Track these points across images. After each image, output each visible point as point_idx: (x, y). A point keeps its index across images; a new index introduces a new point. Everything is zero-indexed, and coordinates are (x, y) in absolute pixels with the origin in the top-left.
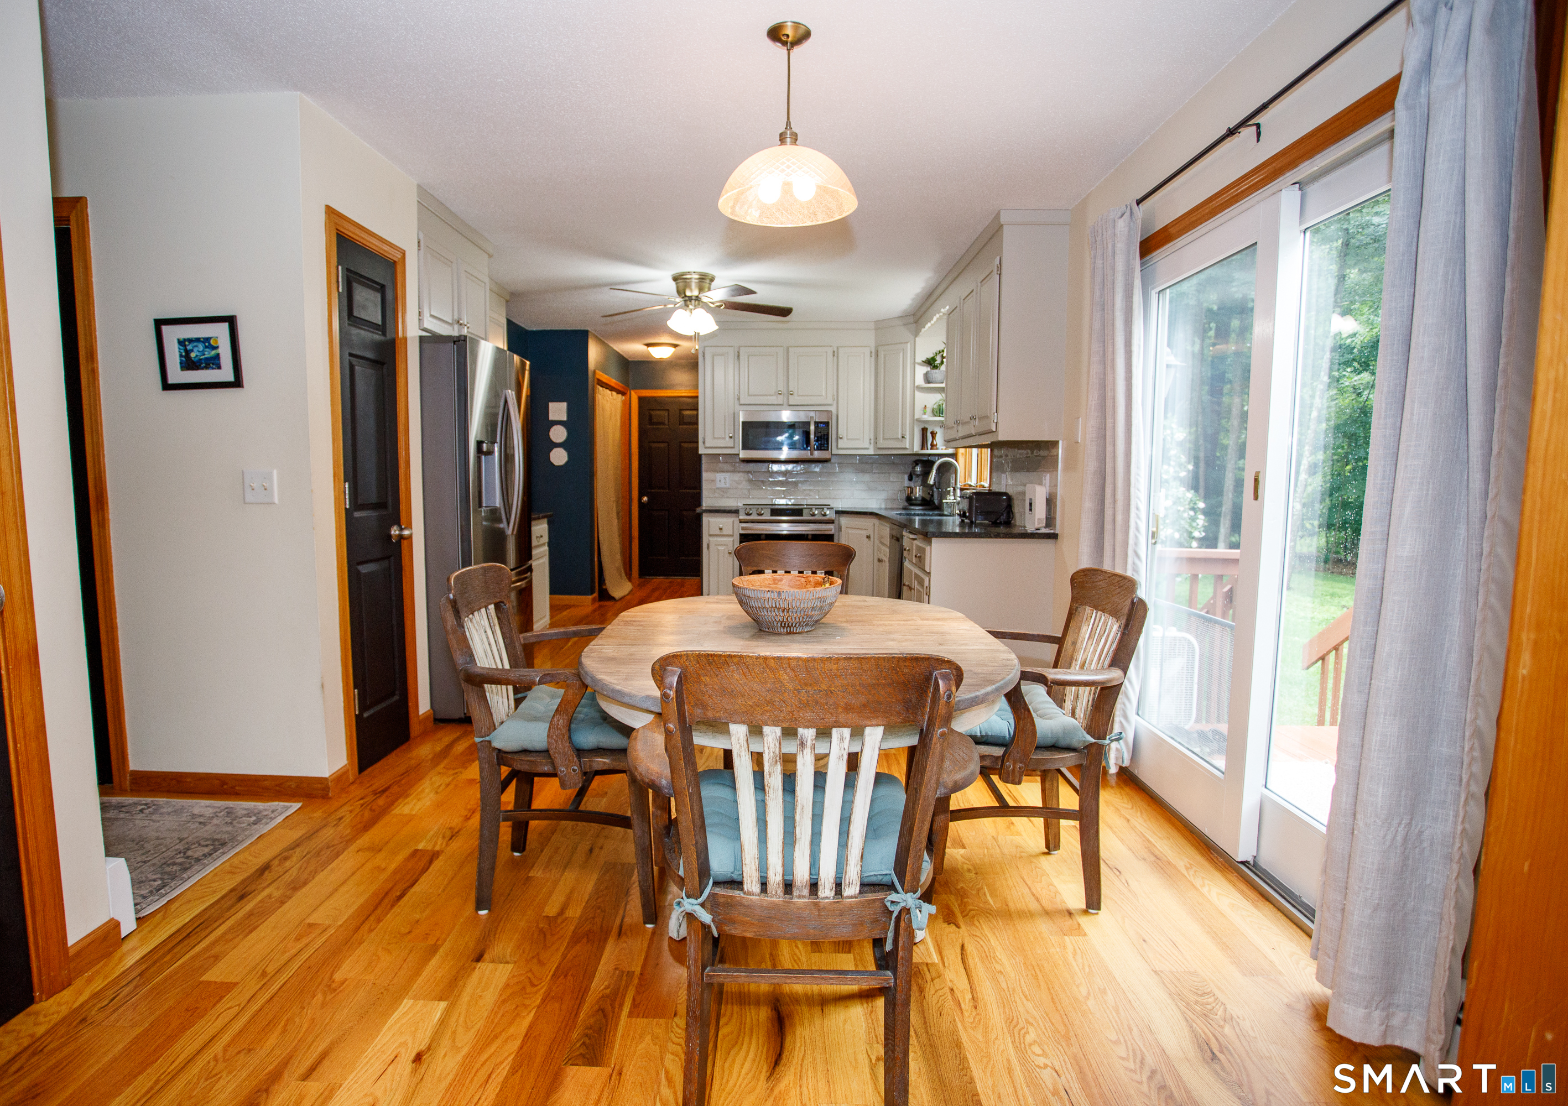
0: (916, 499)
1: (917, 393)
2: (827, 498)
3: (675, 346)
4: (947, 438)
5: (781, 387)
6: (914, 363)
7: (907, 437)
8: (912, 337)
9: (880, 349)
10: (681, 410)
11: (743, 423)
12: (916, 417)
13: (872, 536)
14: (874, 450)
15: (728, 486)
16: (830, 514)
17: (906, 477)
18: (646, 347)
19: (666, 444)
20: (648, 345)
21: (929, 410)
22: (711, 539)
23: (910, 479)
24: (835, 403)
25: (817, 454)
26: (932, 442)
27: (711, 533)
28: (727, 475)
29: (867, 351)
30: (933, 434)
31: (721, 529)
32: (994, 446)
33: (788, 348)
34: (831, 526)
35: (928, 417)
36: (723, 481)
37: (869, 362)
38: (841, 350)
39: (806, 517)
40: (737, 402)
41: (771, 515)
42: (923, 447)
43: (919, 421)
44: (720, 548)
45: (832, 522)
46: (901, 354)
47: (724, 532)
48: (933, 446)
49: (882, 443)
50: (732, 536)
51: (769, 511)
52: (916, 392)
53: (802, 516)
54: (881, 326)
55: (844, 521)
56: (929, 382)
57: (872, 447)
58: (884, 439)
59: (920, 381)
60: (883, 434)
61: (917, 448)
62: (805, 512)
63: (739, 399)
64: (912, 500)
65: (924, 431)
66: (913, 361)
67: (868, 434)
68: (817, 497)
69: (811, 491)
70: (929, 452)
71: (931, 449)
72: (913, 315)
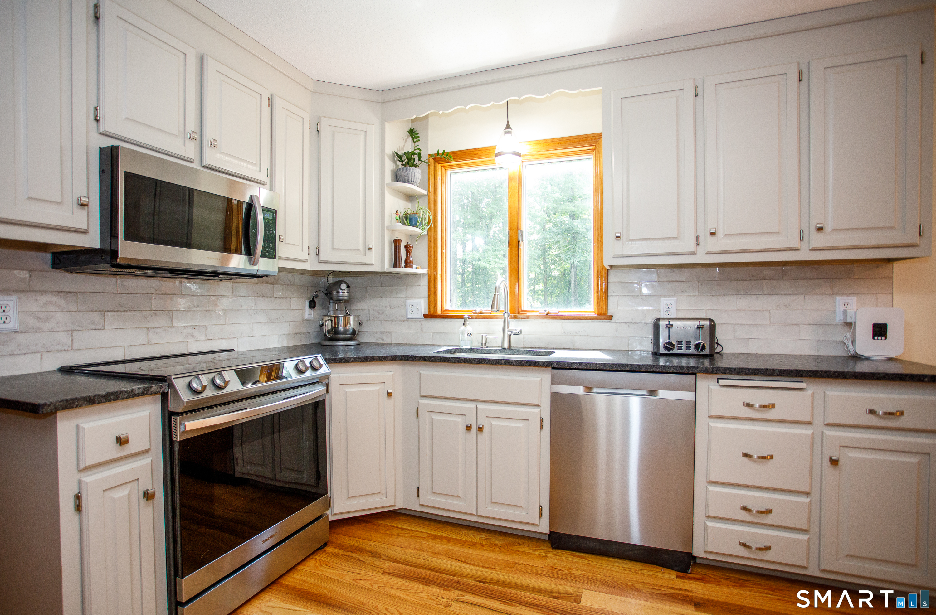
1: (386, 193)
5: (193, 126)
6: (382, 153)
7: (373, 248)
9: (324, 122)
12: (385, 225)
13: (392, 392)
24: (269, 182)
26: (407, 258)
29: (306, 118)
30: (408, 248)
31: (120, 442)
35: (401, 225)
37: (307, 138)
38: (276, 100)
42: (396, 264)
43: (390, 230)
44: (118, 493)
46: (362, 137)
47: (130, 448)
49: (327, 255)
50: (149, 451)
52: (384, 191)
54: (324, 90)
57: (310, 259)
58: (333, 249)
59: (388, 178)
61: (387, 265)
65: (397, 243)
66: (379, 151)
67: (307, 239)
68: (203, 337)
69: (194, 327)
70: (402, 270)
71: (406, 267)
72: (383, 91)
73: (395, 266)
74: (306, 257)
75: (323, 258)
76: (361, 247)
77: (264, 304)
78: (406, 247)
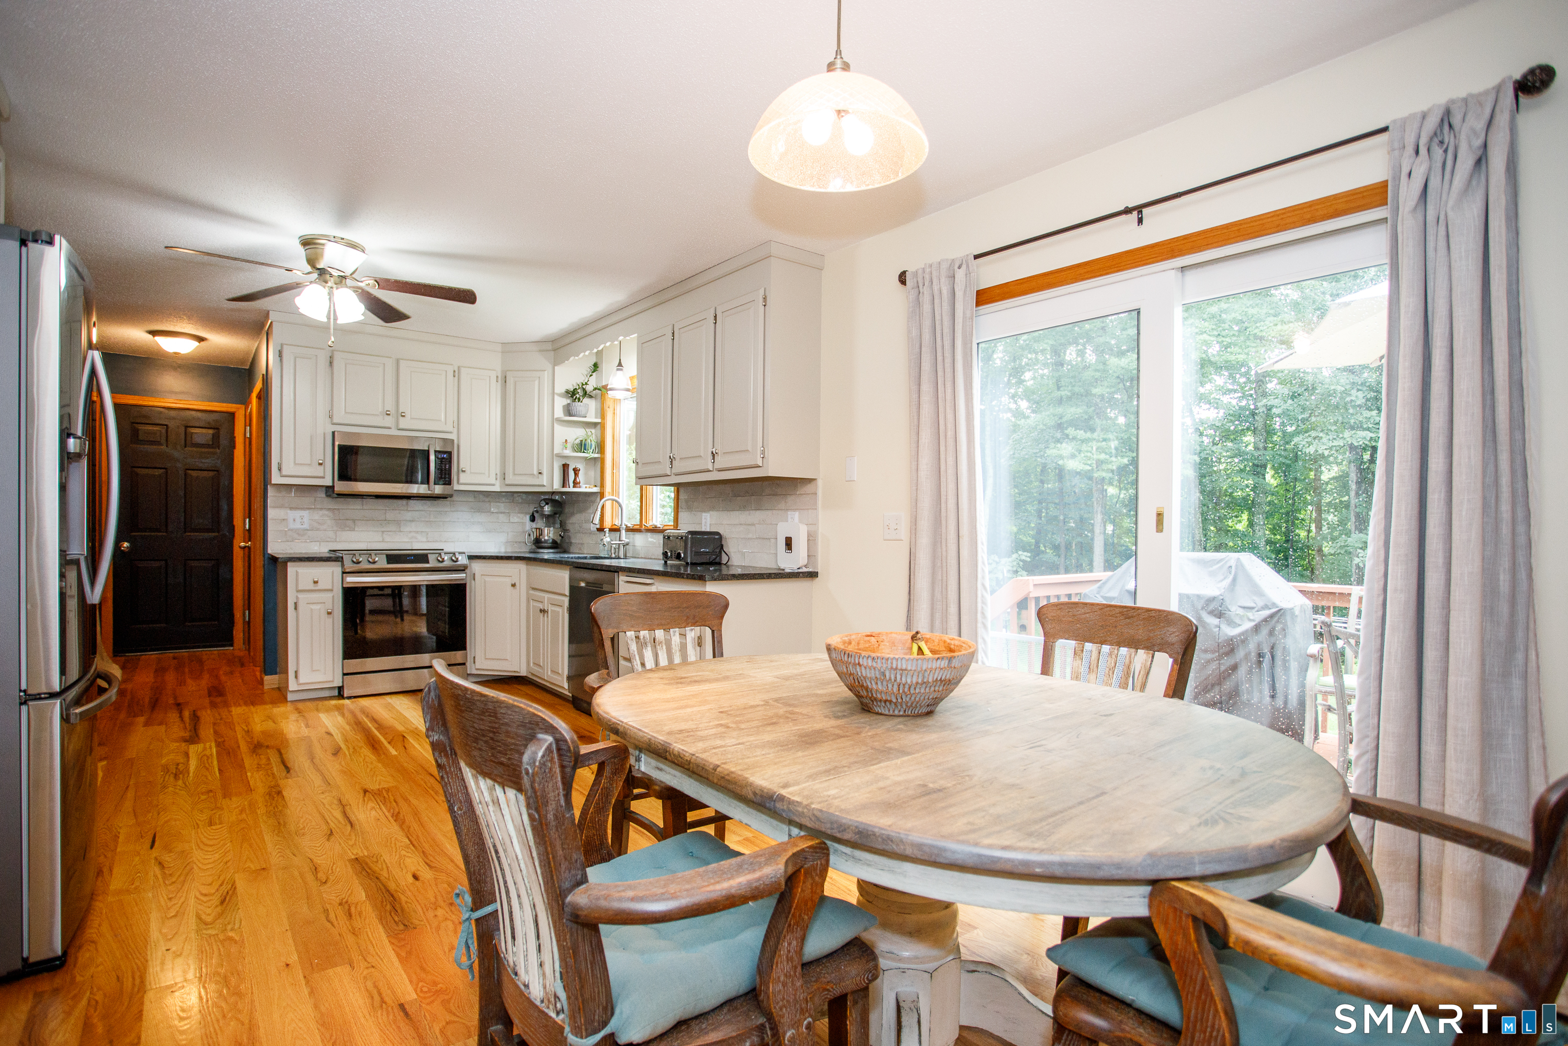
0: (546, 541)
1: (557, 427)
2: (437, 541)
3: (200, 339)
4: (640, 475)
5: (390, 406)
6: (553, 393)
7: (545, 472)
8: (549, 366)
9: (509, 375)
10: (186, 427)
11: (339, 445)
12: (555, 452)
13: (517, 584)
14: (501, 487)
15: (306, 526)
16: (463, 560)
17: (528, 517)
18: (150, 336)
19: (161, 471)
20: (154, 333)
21: (569, 445)
22: (301, 596)
23: (533, 519)
24: (455, 431)
25: (438, 489)
26: (575, 479)
27: (300, 588)
28: (305, 513)
29: (493, 375)
30: (576, 471)
31: (316, 582)
32: (678, 486)
33: (398, 361)
34: (463, 575)
35: (568, 452)
36: (298, 520)
37: (496, 388)
38: (463, 370)
39: (432, 564)
40: (328, 420)
41: (388, 563)
42: (564, 483)
43: (560, 456)
44: (314, 607)
45: (463, 569)
46: (537, 382)
47: (320, 586)
48: (576, 484)
49: (510, 479)
50: (332, 590)
51: (384, 558)
52: (556, 425)
53: (428, 562)
54: (509, 349)
55: (477, 567)
56: (570, 415)
57: (498, 483)
58: (515, 474)
59: (559, 413)
60: (514, 469)
61: (557, 486)
62: (431, 558)
63: (331, 417)
64: (541, 542)
65: (565, 467)
66: (551, 391)
67: (495, 468)
68: (425, 539)
69: (417, 532)
70: (572, 489)
71: (574, 487)
72: (553, 341)
73: (563, 487)
74: (493, 481)
75: (507, 482)
76: (535, 472)
77: (481, 517)
78: (574, 470)
